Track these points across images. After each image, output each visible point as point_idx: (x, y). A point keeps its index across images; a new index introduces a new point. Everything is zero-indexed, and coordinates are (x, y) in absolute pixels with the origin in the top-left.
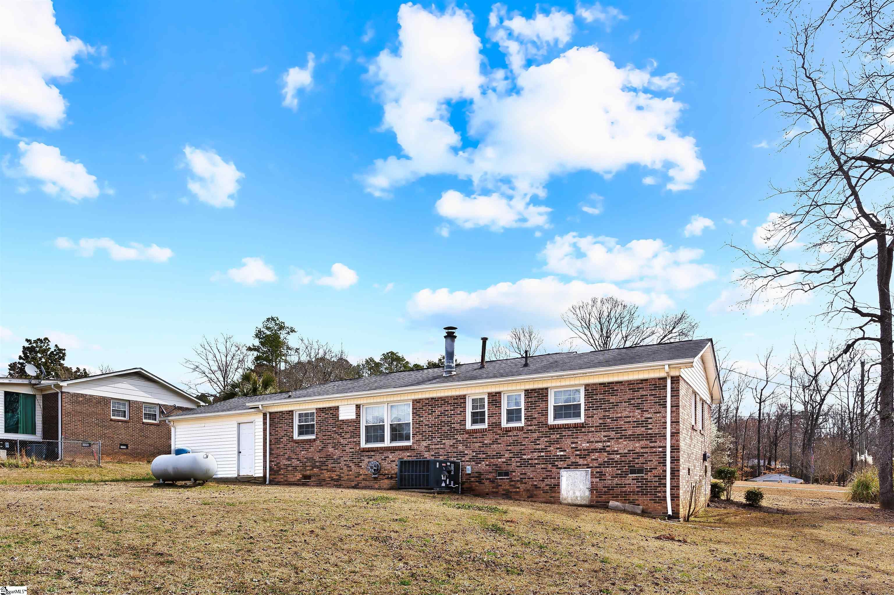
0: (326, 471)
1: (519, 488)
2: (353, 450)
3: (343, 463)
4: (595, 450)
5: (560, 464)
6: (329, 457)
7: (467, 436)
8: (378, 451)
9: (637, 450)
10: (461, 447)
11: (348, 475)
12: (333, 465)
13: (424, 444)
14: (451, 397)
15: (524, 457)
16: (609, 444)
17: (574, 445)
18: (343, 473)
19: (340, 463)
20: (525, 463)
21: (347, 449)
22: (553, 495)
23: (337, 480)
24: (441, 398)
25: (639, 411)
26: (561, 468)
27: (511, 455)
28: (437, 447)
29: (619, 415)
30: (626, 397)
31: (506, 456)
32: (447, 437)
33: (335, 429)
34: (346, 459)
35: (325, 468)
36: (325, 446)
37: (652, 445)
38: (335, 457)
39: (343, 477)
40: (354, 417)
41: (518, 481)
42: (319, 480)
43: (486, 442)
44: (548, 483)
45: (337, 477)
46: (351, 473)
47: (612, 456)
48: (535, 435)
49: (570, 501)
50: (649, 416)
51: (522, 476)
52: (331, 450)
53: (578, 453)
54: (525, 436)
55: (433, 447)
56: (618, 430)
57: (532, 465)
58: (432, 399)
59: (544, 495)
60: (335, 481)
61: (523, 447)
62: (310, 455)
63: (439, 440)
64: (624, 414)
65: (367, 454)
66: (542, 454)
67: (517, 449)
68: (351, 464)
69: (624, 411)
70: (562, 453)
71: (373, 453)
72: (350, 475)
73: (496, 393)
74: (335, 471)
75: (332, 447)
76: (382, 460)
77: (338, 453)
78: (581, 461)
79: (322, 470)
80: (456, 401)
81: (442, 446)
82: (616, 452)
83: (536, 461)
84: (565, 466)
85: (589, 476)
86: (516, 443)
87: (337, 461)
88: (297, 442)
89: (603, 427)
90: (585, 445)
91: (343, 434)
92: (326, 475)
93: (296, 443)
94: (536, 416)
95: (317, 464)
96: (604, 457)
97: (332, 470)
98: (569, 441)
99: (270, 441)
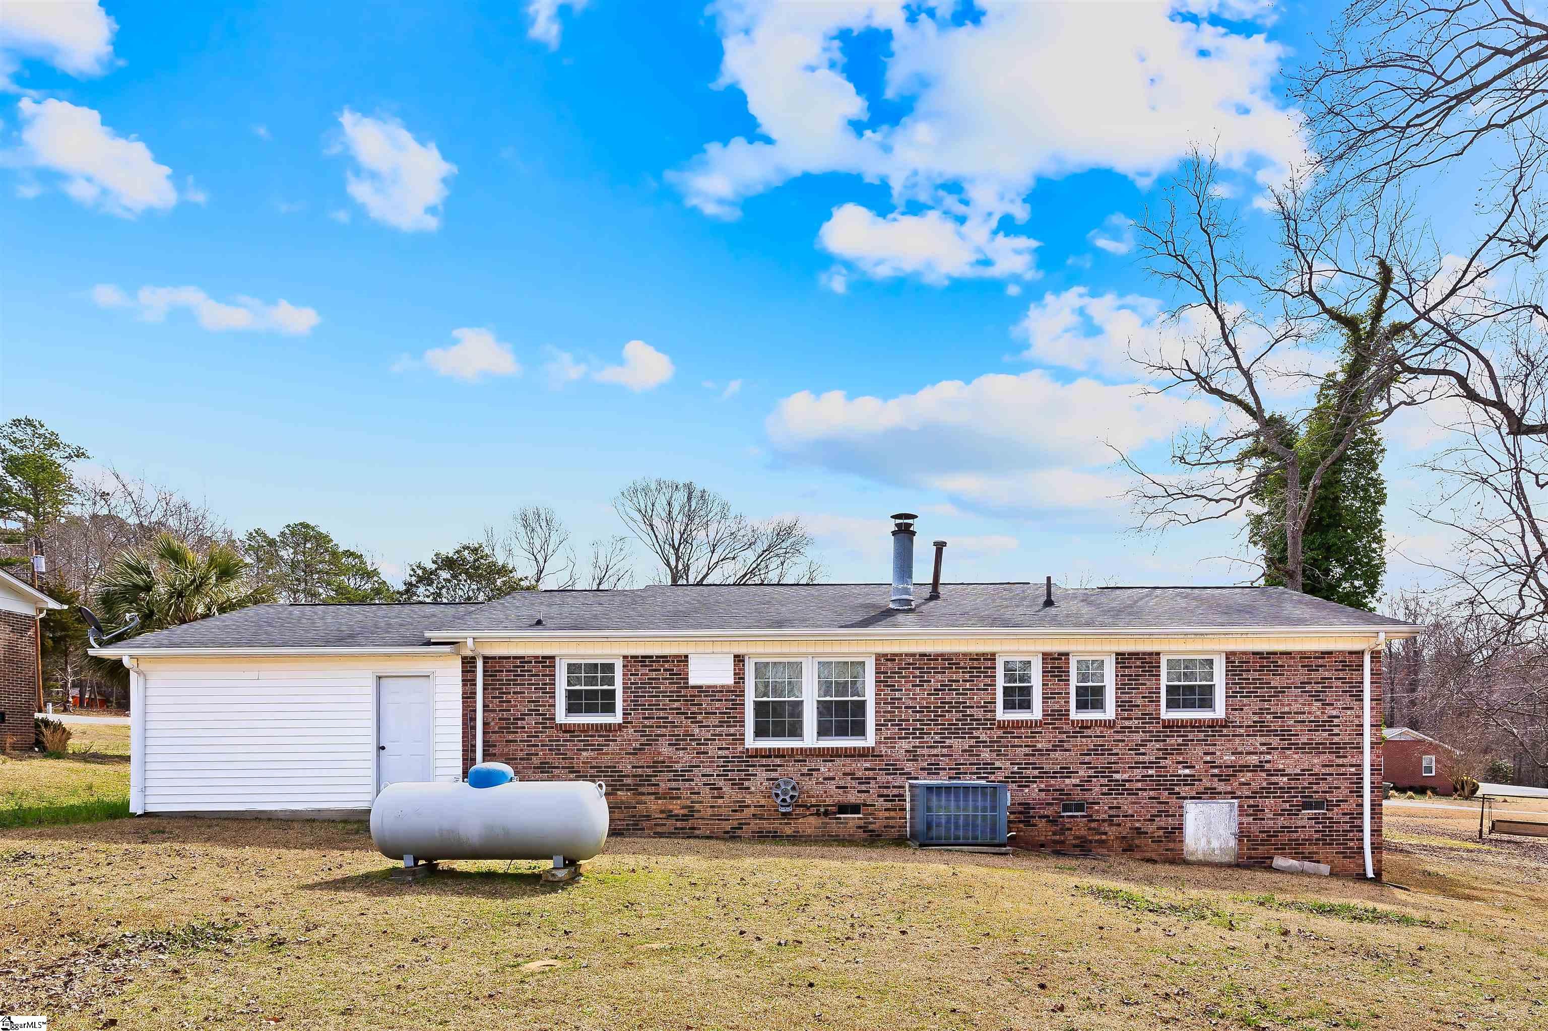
0: (653, 797)
1: (1106, 834)
2: (727, 752)
3: (699, 781)
4: (1245, 768)
5: (1184, 790)
6: (658, 766)
7: (1000, 733)
8: (792, 756)
9: (1316, 771)
10: (986, 755)
11: (712, 807)
12: (674, 785)
13: (905, 745)
14: (964, 655)
15: (1116, 776)
16: (1268, 757)
17: (1208, 758)
18: (701, 802)
19: (692, 780)
20: (1118, 788)
21: (712, 748)
22: (1171, 845)
23: (685, 817)
24: (942, 655)
25: (1319, 704)
26: (1185, 798)
27: (1091, 772)
28: (935, 751)
29: (1287, 709)
30: (1298, 679)
31: (1081, 773)
32: (955, 731)
33: (676, 705)
34: (708, 771)
35: (652, 789)
36: (651, 741)
37: (1340, 761)
38: (678, 767)
39: (699, 811)
40: (729, 680)
41: (1104, 821)
42: (634, 816)
43: (1039, 746)
44: (1163, 824)
45: (682, 812)
46: (720, 801)
47: (1274, 779)
48: (1138, 737)
49: (1201, 857)
50: (1334, 713)
51: (1112, 812)
52: (665, 750)
53: (1216, 771)
54: (1119, 737)
55: (925, 751)
56: (1284, 734)
57: (1132, 792)
58: (923, 655)
59: (1155, 846)
60: (677, 820)
61: (1113, 759)
62: (606, 760)
63: (937, 738)
64: (1295, 707)
65: (764, 761)
66: (1150, 772)
67: (1101, 761)
68: (721, 784)
69: (1293, 702)
70: (1187, 771)
71: (778, 761)
72: (719, 807)
73: (1060, 654)
74: (679, 798)
75: (670, 744)
76: (802, 775)
77: (685, 758)
78: (1221, 787)
79: (643, 794)
80: (976, 664)
81: (945, 751)
82: (1281, 772)
83: (1139, 785)
84: (1194, 794)
85: (1236, 811)
86: (1098, 750)
87: (684, 776)
88: (567, 729)
89: (1259, 728)
90: (1229, 758)
91: (699, 717)
92: (653, 805)
93: (565, 732)
94: (1139, 702)
95: (629, 781)
96: (1260, 780)
97: (670, 795)
98: (1199, 751)
99: (485, 724)
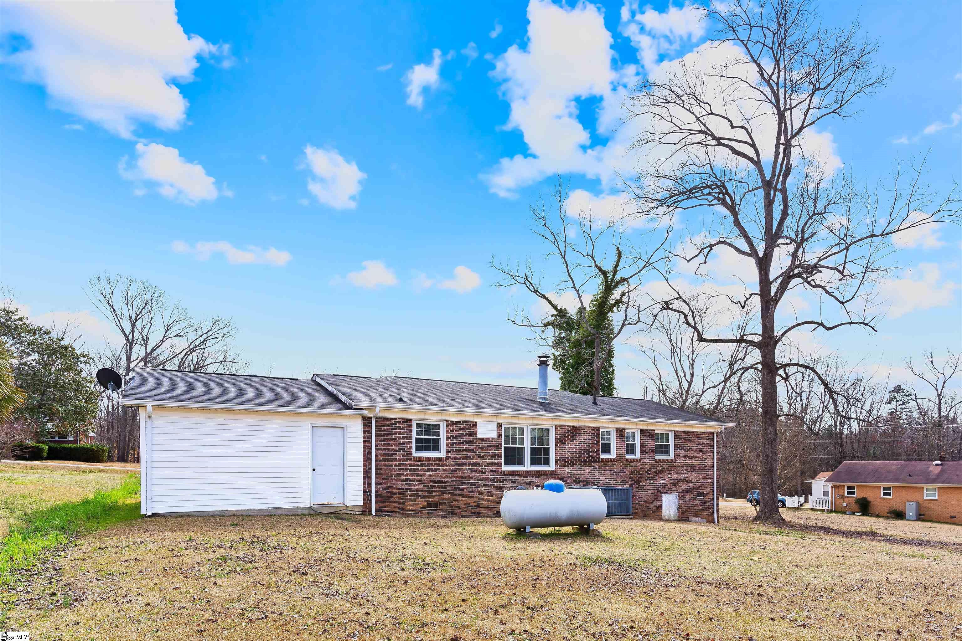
0: (461, 497)
1: (637, 509)
2: (494, 473)
3: (482, 487)
4: (680, 480)
5: (662, 489)
6: (463, 480)
7: (602, 464)
8: (522, 475)
9: (701, 481)
10: (597, 474)
11: (488, 501)
12: (470, 490)
13: (567, 469)
14: (589, 427)
15: (641, 484)
16: (687, 475)
17: (669, 476)
18: (483, 499)
19: (479, 487)
20: (642, 489)
21: (488, 471)
22: (658, 514)
23: (475, 507)
24: (581, 427)
25: (701, 454)
26: (662, 493)
27: (633, 482)
28: (578, 473)
29: (692, 455)
30: (696, 443)
31: (630, 482)
32: (585, 463)
33: (472, 448)
34: (486, 482)
35: (460, 493)
36: (460, 467)
37: (707, 477)
38: (472, 480)
39: (482, 504)
40: (495, 436)
41: (637, 503)
42: (452, 507)
43: (615, 470)
44: (655, 504)
45: (474, 504)
46: (491, 498)
47: (689, 484)
48: (648, 467)
49: (667, 518)
50: (706, 457)
51: (639, 500)
52: (467, 472)
53: (672, 481)
54: (642, 466)
55: (575, 473)
56: (692, 466)
57: (646, 491)
58: (574, 427)
59: (653, 514)
60: (472, 509)
61: (640, 476)
62: (438, 477)
63: (579, 466)
64: (695, 455)
65: (510, 477)
66: (652, 482)
67: (636, 477)
68: (492, 489)
69: (694, 453)
70: (663, 481)
71: (516, 477)
72: (491, 501)
73: (623, 429)
74: (473, 497)
75: (469, 469)
76: (527, 484)
77: (475, 476)
78: (674, 488)
79: (456, 495)
80: (593, 432)
81: (582, 472)
82: (690, 482)
83: (648, 488)
84: (665, 491)
85: (678, 499)
86: (636, 473)
87: (474, 485)
88: (418, 460)
89: (685, 464)
90: (676, 476)
91: (482, 454)
92: (461, 501)
93: (418, 461)
94: (648, 451)
95: (449, 488)
96: (685, 485)
97: (468, 496)
98: (667, 472)
99: (376, 456)
